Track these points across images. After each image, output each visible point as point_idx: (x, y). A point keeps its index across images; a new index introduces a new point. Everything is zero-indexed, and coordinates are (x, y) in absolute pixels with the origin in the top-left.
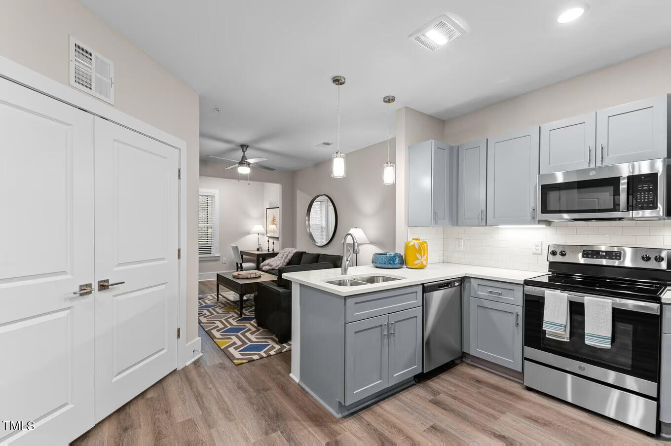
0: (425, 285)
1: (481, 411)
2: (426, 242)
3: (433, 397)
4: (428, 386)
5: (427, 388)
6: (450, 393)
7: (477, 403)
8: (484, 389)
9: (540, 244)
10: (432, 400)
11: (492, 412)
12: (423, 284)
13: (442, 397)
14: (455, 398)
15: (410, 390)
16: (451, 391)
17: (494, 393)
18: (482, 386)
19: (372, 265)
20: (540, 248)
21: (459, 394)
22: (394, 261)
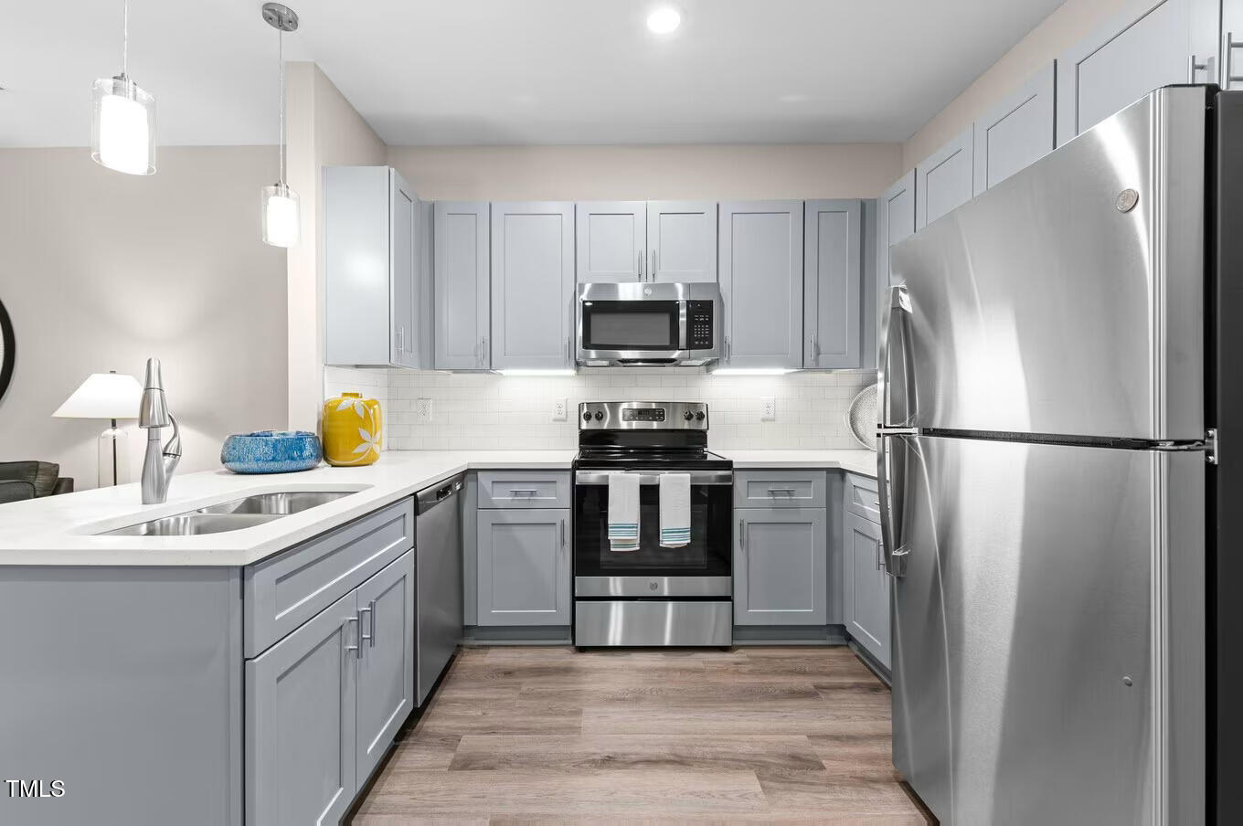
0: (418, 494)
1: (549, 730)
2: (377, 403)
3: (452, 755)
4: (427, 734)
5: (428, 740)
6: (480, 725)
7: (532, 718)
8: (528, 684)
9: (564, 404)
10: (454, 761)
11: (562, 720)
12: (415, 494)
13: (470, 743)
14: (492, 730)
15: (390, 769)
16: (475, 719)
17: (542, 683)
18: (518, 680)
19: (223, 468)
20: (563, 409)
21: (495, 717)
22: (301, 450)
